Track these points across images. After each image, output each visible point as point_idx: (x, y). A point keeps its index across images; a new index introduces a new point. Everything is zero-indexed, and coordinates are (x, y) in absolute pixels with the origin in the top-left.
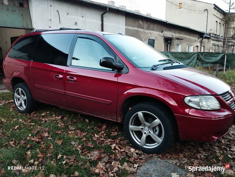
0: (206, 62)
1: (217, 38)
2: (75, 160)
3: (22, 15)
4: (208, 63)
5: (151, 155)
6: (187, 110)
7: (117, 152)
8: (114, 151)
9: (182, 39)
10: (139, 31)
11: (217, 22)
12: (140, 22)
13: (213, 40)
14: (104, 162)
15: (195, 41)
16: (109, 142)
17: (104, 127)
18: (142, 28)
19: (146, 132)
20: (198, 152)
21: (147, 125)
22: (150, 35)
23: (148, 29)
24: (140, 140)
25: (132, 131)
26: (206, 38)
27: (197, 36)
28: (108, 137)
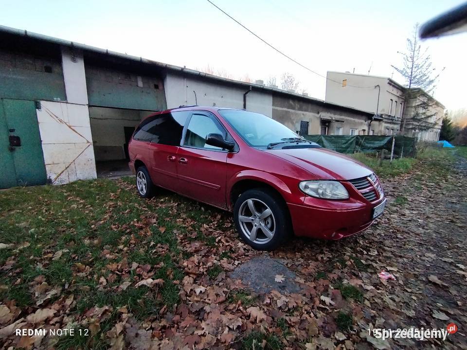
0: (367, 147)
1: (391, 120)
2: (167, 249)
3: (157, 97)
4: (369, 148)
5: (261, 252)
6: (302, 199)
7: (221, 245)
8: (216, 244)
9: (343, 122)
10: (289, 112)
11: (391, 100)
12: (291, 102)
13: (386, 122)
14: (200, 255)
15: (362, 123)
16: (217, 234)
17: (219, 217)
18: (294, 108)
19: (257, 225)
20: (322, 252)
21: (258, 216)
22: (302, 116)
23: (300, 109)
24: (250, 232)
25: (242, 222)
26: (376, 120)
27: (364, 117)
28: (219, 228)
